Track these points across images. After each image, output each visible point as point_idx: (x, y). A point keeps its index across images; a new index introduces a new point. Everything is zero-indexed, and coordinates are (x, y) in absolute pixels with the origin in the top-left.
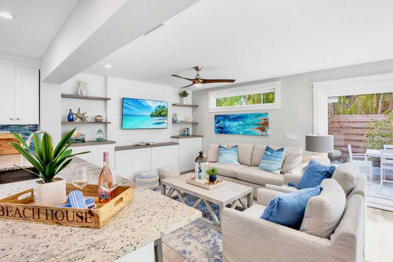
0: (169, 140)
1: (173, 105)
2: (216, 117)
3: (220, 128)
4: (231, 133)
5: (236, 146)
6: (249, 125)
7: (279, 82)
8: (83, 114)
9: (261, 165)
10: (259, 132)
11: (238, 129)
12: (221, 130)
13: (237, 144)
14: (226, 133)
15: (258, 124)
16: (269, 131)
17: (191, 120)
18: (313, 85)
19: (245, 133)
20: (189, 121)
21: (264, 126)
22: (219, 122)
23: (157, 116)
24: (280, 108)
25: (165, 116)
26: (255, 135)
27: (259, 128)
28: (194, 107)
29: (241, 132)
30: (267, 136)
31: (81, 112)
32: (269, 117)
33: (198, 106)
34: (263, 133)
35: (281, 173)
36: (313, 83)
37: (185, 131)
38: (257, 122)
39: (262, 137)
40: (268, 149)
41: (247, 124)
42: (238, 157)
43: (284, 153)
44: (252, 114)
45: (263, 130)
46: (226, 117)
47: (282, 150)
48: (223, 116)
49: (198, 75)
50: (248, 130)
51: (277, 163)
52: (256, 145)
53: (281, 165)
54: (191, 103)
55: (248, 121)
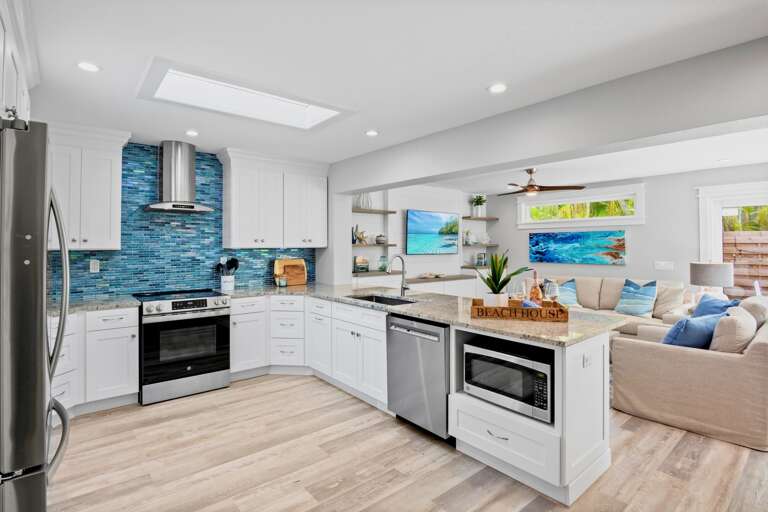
0: (458, 272)
1: (464, 218)
2: (532, 236)
3: (537, 252)
4: (559, 261)
5: (573, 280)
6: (592, 249)
7: (643, 185)
8: (362, 233)
9: (619, 306)
10: (608, 259)
11: (571, 255)
12: (542, 257)
13: (575, 278)
14: (550, 260)
15: (607, 248)
16: (627, 257)
17: (486, 241)
18: (698, 190)
19: (585, 262)
20: (484, 243)
21: (617, 251)
22: (537, 244)
23: (447, 233)
24: (644, 223)
25: (456, 233)
26: (602, 264)
27: (608, 254)
28: (491, 220)
29: (577, 260)
30: (623, 265)
31: (360, 231)
32: (625, 236)
33: (497, 219)
34: (615, 261)
35: (653, 317)
36: (700, 188)
37: (481, 258)
38: (606, 244)
39: (615, 267)
40: (628, 283)
41: (587, 248)
42: (577, 296)
43: (657, 289)
44: (595, 233)
45: (616, 256)
46: (549, 237)
47: (653, 284)
48: (544, 235)
49: (531, 179)
50: (590, 256)
51: (646, 302)
52: (606, 279)
53: (652, 307)
54: (484, 216)
55: (590, 242)
